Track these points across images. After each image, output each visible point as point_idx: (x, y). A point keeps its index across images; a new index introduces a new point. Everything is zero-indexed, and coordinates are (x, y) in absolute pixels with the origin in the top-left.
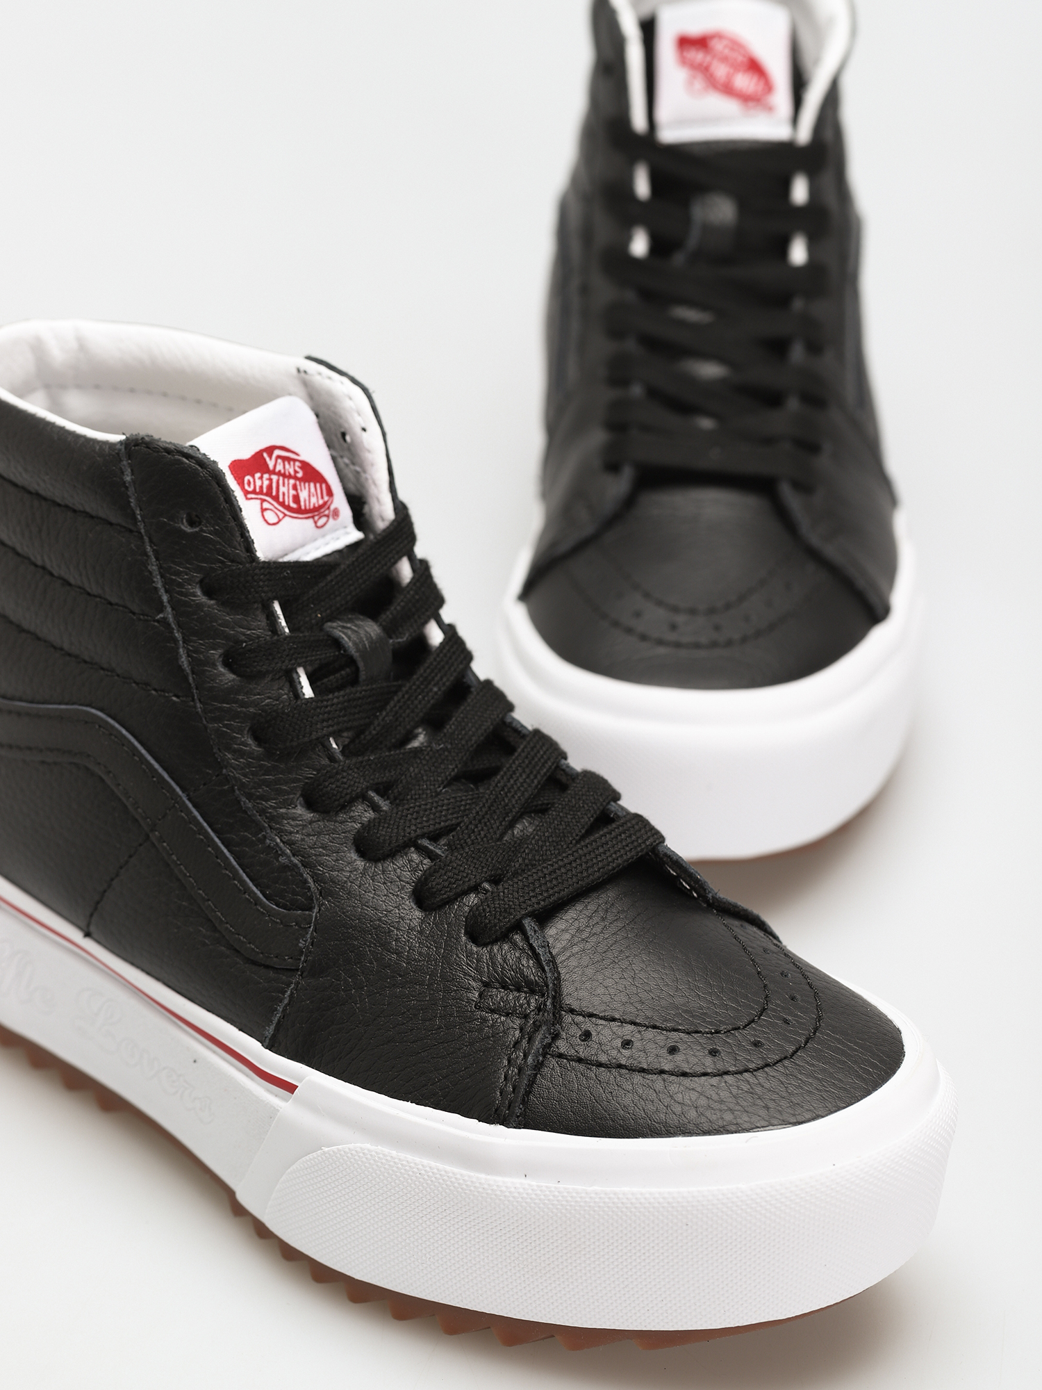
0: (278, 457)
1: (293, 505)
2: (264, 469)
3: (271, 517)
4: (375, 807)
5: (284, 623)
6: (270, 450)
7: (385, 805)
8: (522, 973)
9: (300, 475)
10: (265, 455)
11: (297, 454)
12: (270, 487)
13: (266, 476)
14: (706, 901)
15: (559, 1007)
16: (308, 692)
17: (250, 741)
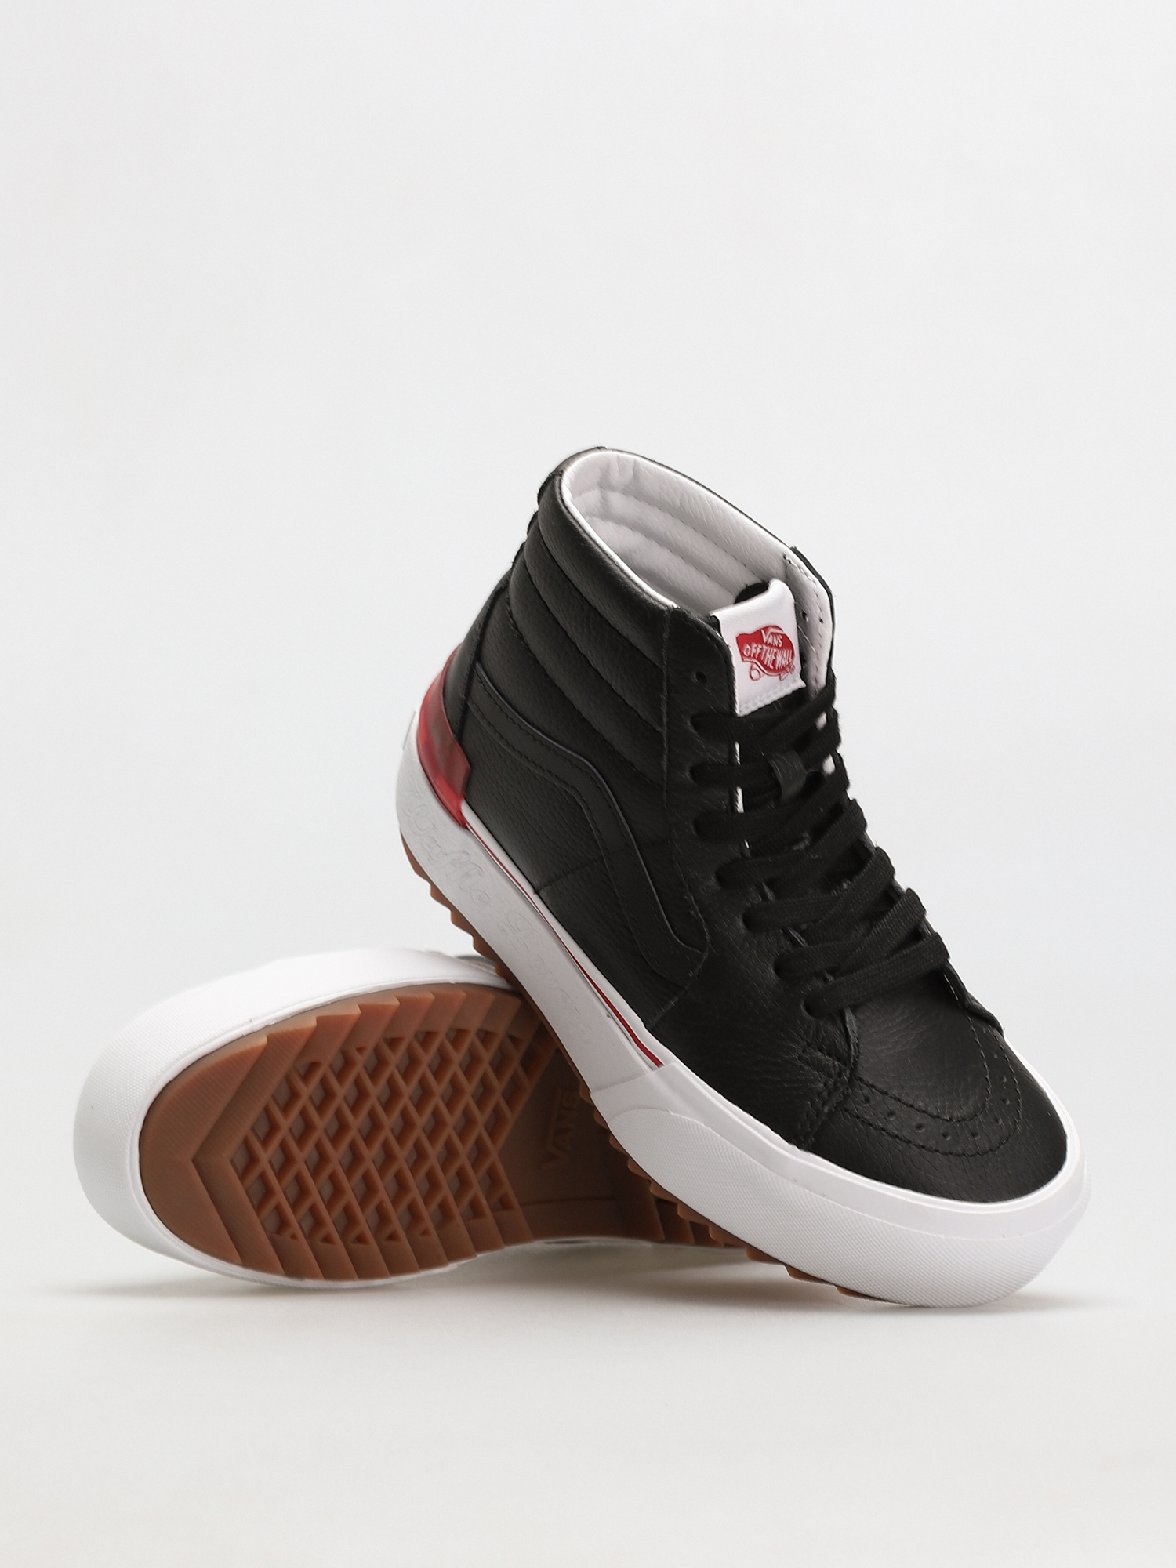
0: (772, 633)
1: (771, 667)
2: (761, 642)
3: (755, 674)
4: (764, 897)
5: (738, 759)
6: (766, 629)
7: (770, 895)
8: (835, 1045)
9: (780, 646)
10: (763, 632)
11: (781, 629)
12: (760, 654)
13: (760, 646)
14: (963, 1005)
15: (855, 1078)
16: (740, 807)
17: (692, 828)
